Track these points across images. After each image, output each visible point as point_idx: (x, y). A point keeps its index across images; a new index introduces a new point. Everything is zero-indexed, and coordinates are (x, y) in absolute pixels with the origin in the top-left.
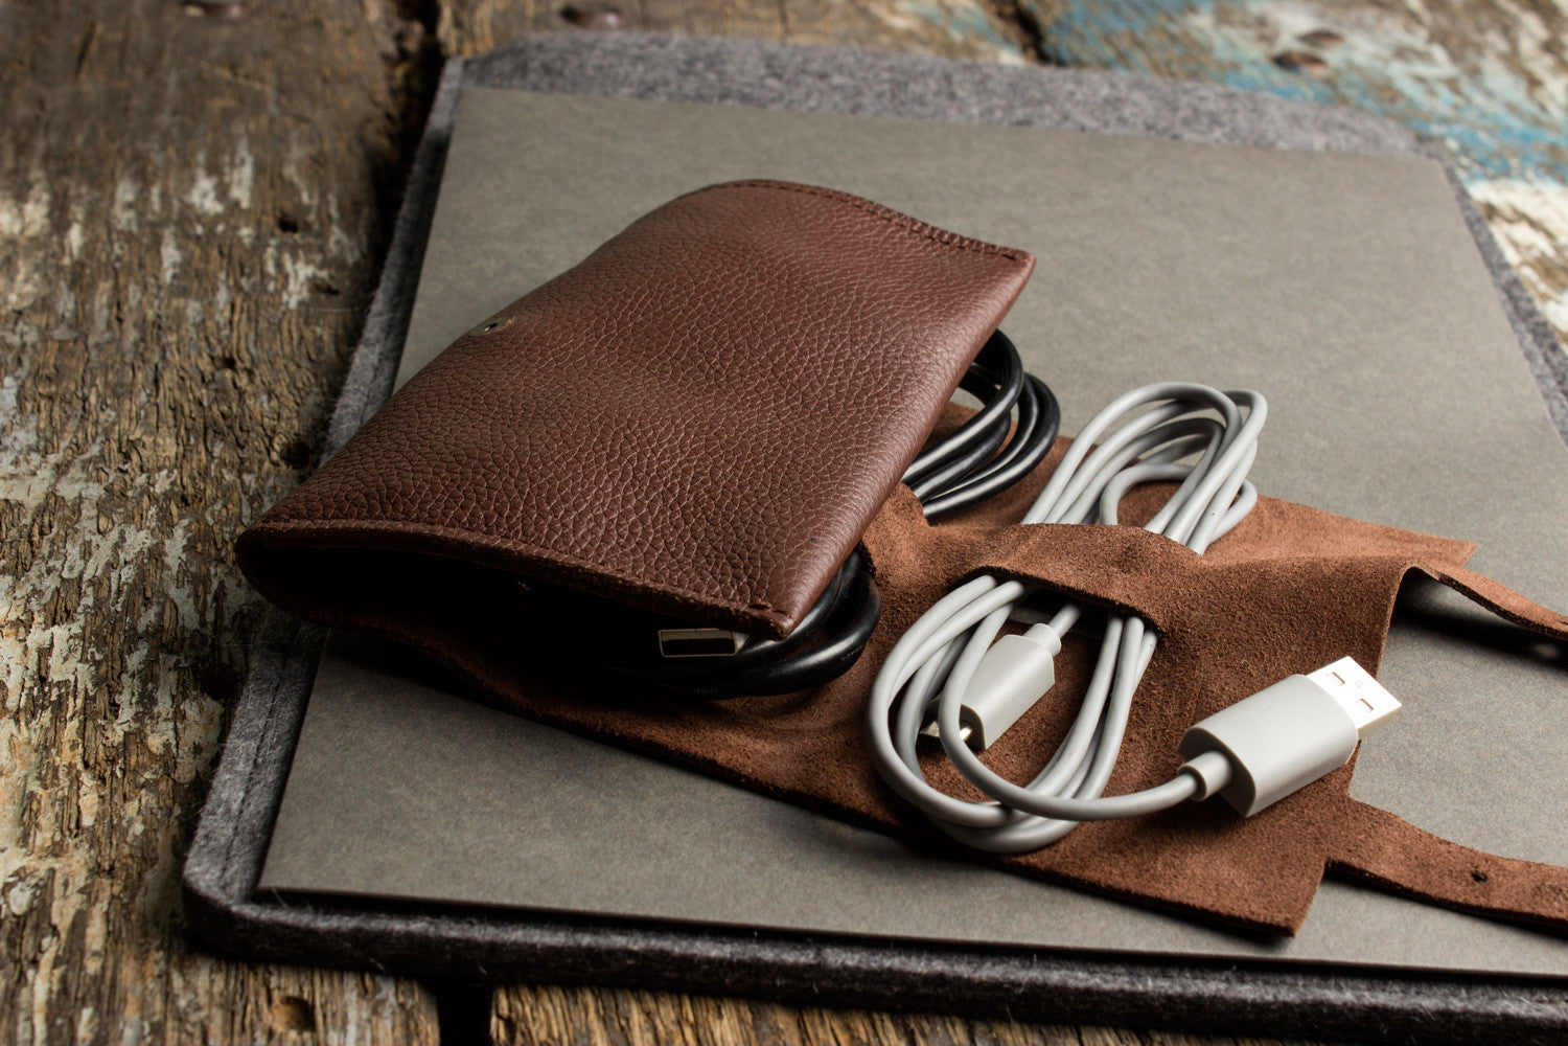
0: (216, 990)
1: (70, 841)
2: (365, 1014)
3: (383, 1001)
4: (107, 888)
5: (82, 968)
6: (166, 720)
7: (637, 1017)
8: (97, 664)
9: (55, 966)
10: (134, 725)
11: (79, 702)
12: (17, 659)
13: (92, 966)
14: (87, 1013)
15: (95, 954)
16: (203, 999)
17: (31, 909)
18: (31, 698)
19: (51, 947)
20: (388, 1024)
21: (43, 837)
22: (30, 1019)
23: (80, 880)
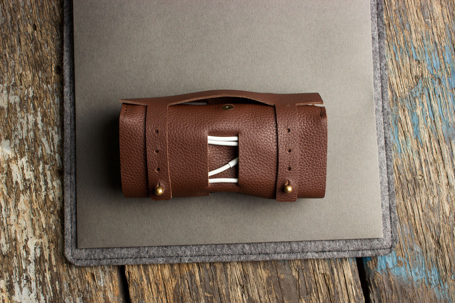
0: (77, 273)
1: (43, 233)
2: (103, 275)
3: (106, 271)
4: (53, 247)
5: (54, 271)
6: (51, 189)
7: (150, 270)
8: (34, 171)
9: (49, 271)
10: (46, 192)
11: (33, 185)
12: (18, 172)
13: (55, 269)
14: (57, 282)
15: (55, 266)
16: (75, 276)
17: (41, 255)
18: (24, 186)
19: (47, 265)
20: (107, 277)
21: (38, 232)
22: (48, 286)
23: (47, 245)
